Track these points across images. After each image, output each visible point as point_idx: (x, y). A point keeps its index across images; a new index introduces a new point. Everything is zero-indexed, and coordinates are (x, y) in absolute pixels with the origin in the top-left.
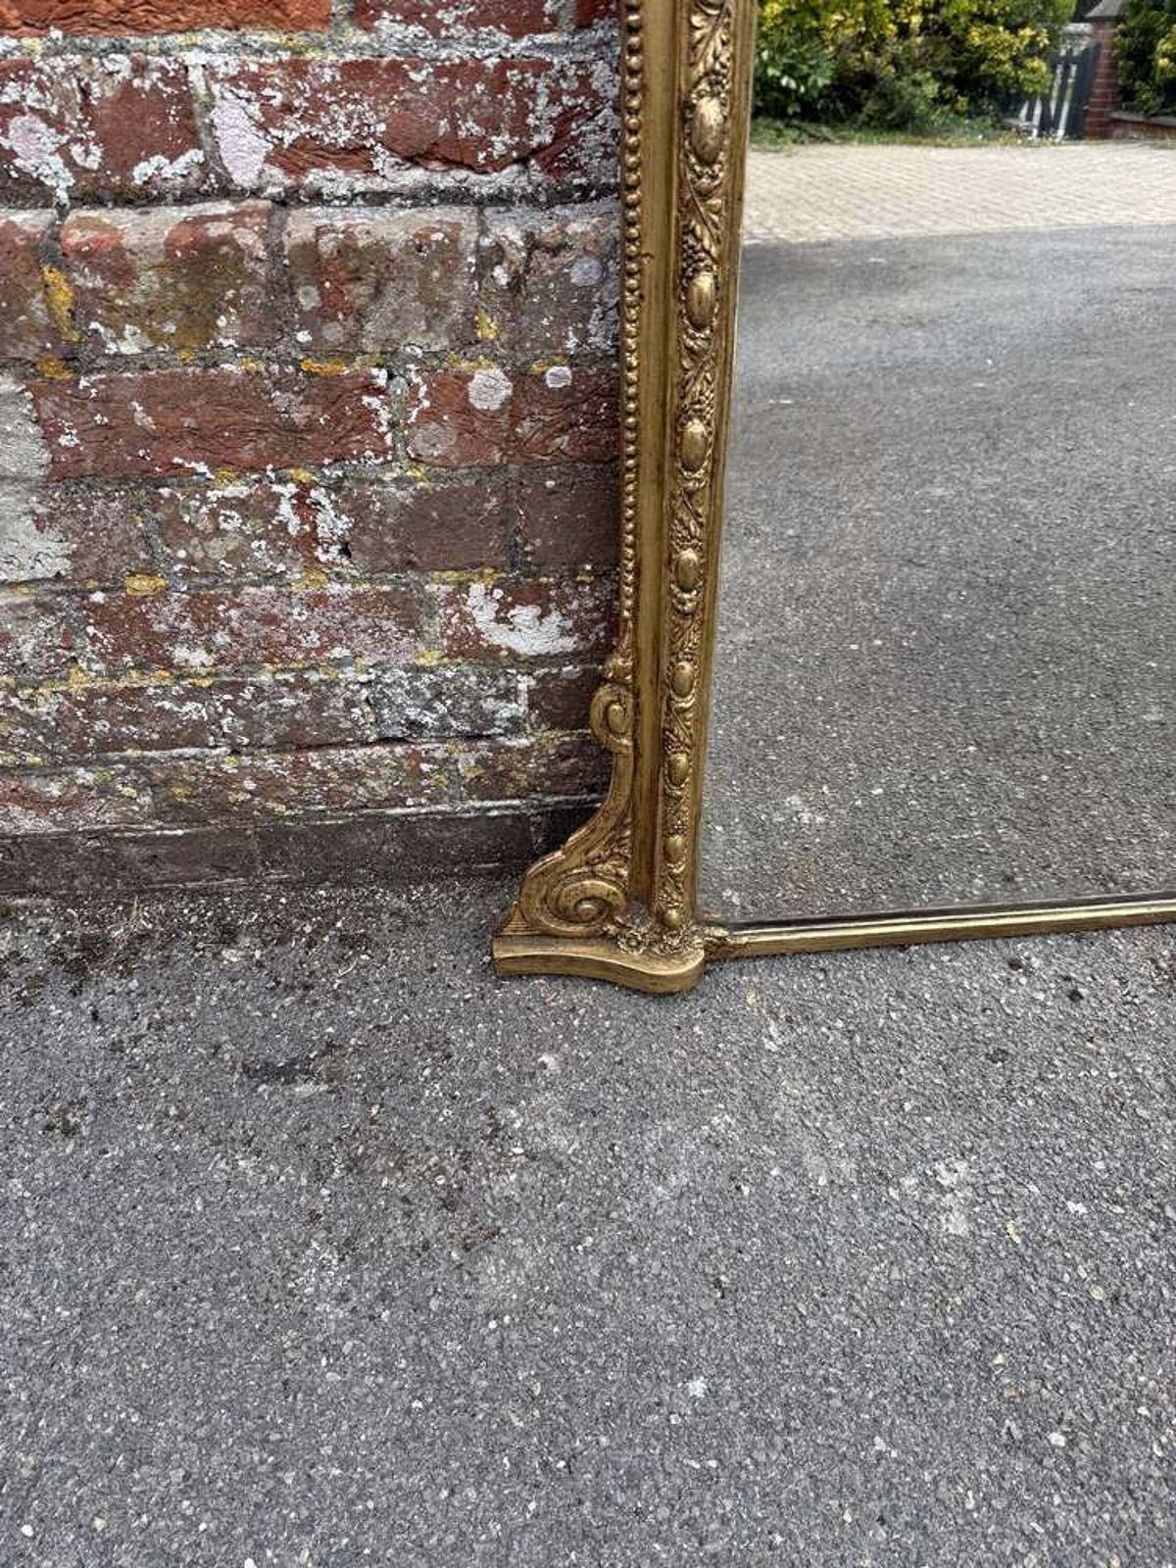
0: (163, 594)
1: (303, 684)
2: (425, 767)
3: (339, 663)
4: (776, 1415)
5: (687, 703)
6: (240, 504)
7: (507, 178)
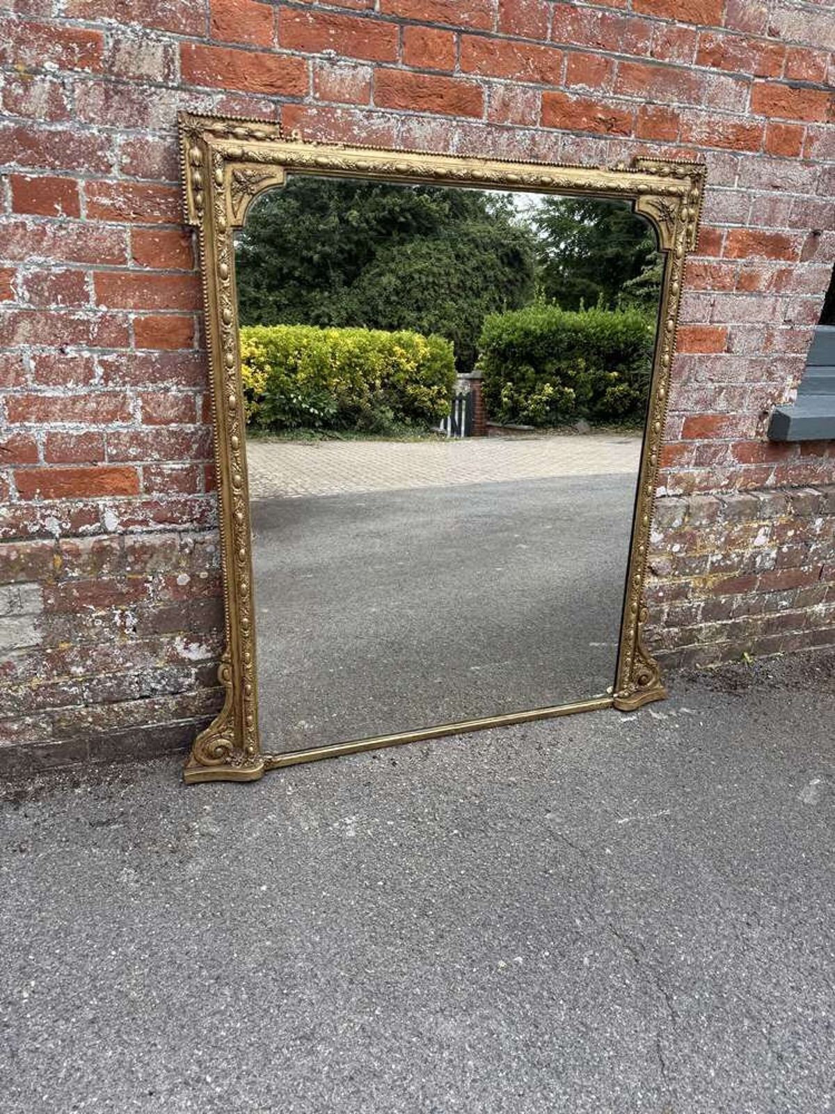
0: (71, 649)
1: (115, 677)
2: (156, 707)
3: (128, 669)
5: (249, 666)
6: (102, 618)
7: (187, 525)
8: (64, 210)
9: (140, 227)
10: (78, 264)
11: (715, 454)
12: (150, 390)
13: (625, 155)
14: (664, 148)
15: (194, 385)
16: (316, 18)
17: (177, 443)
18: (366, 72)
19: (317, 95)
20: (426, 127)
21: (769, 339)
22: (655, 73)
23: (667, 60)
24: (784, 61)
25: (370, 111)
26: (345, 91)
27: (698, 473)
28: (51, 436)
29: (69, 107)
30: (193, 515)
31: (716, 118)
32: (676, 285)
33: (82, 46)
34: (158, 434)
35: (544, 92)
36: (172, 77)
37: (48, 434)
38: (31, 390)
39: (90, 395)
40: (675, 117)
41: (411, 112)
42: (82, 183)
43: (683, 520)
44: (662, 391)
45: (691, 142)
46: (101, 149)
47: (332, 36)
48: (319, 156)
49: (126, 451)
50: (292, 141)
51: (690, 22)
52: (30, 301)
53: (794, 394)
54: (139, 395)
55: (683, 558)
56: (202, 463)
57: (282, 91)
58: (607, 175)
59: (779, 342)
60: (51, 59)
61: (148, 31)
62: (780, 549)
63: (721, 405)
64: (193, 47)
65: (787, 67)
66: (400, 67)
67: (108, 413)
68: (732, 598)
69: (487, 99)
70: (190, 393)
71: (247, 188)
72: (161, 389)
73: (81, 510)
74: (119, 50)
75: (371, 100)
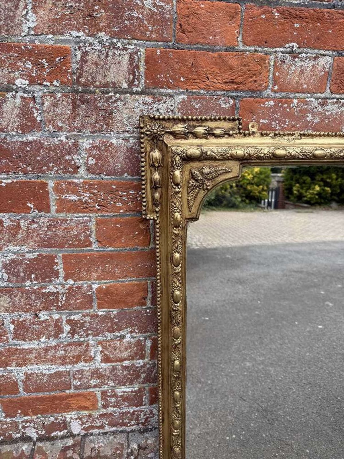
8: (36, 207)
9: (103, 216)
10: (49, 250)
12: (109, 338)
15: (145, 332)
16: (282, 13)
17: (129, 374)
18: (326, 62)
19: (276, 88)
25: (326, 98)
26: (303, 82)
28: (28, 376)
29: (39, 119)
30: (139, 420)
33: (50, 61)
34: (114, 368)
36: (136, 83)
37: (26, 374)
38: (12, 345)
39: (59, 346)
42: (51, 184)
46: (69, 154)
47: (296, 29)
48: (276, 148)
49: (87, 382)
50: (249, 135)
52: (9, 280)
54: (100, 343)
56: (147, 386)
57: (242, 87)
60: (22, 76)
61: (115, 40)
64: (159, 52)
67: (74, 357)
70: (141, 338)
71: (203, 184)
72: (118, 337)
73: (53, 422)
74: (86, 62)
75: (328, 88)
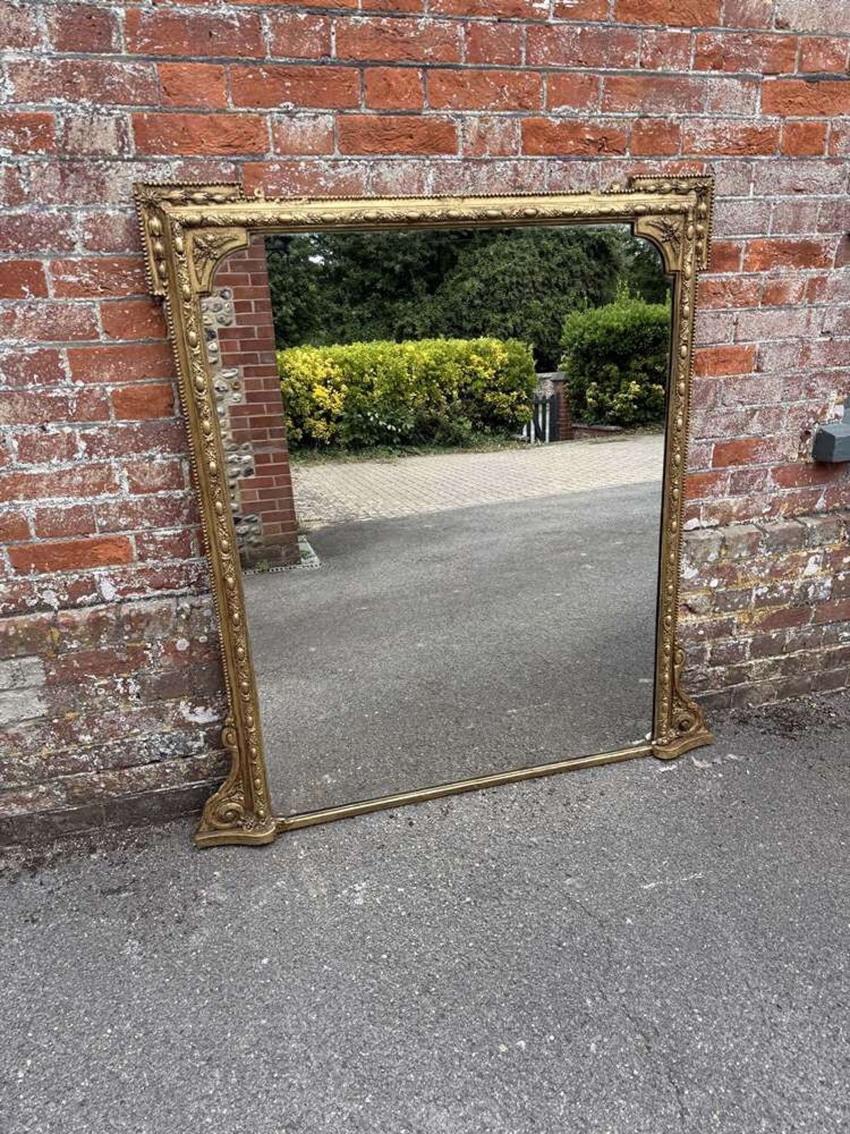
0: (77, 718)
1: (123, 743)
2: (168, 771)
3: (136, 735)
4: (292, 965)
5: (253, 730)
6: (105, 686)
7: (184, 590)
8: (32, 291)
9: (109, 301)
10: (51, 343)
11: (753, 480)
12: (135, 459)
13: (620, 174)
14: (664, 163)
15: (179, 452)
16: (269, 72)
17: (167, 510)
18: (328, 121)
19: (278, 150)
20: (397, 170)
21: (805, 353)
22: (647, 84)
23: (660, 69)
24: (797, 54)
25: (336, 160)
26: (306, 143)
27: (735, 502)
28: (40, 512)
29: (26, 190)
30: (190, 579)
31: (722, 124)
32: (687, 308)
33: (33, 129)
34: (147, 502)
35: (523, 119)
36: (126, 149)
37: (38, 510)
38: (17, 469)
39: (75, 470)
40: (674, 130)
41: (380, 156)
42: (46, 264)
43: (720, 553)
44: (680, 421)
45: (695, 153)
46: (62, 228)
47: (288, 88)
48: (283, 213)
49: (116, 521)
50: (253, 200)
51: (683, 26)
52: (7, 383)
53: (840, 410)
54: (124, 465)
55: (723, 594)
56: (192, 528)
57: (240, 150)
58: (599, 199)
59: (817, 357)
60: (4, 145)
61: (98, 106)
62: (835, 577)
63: (755, 428)
64: (145, 116)
65: (801, 60)
66: (363, 111)
67: (94, 485)
68: (784, 633)
69: (460, 133)
70: (176, 460)
71: (209, 253)
72: (146, 458)
73: (77, 581)
74: (71, 129)
75: (336, 148)
